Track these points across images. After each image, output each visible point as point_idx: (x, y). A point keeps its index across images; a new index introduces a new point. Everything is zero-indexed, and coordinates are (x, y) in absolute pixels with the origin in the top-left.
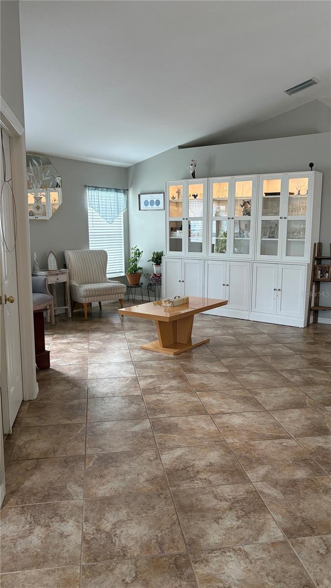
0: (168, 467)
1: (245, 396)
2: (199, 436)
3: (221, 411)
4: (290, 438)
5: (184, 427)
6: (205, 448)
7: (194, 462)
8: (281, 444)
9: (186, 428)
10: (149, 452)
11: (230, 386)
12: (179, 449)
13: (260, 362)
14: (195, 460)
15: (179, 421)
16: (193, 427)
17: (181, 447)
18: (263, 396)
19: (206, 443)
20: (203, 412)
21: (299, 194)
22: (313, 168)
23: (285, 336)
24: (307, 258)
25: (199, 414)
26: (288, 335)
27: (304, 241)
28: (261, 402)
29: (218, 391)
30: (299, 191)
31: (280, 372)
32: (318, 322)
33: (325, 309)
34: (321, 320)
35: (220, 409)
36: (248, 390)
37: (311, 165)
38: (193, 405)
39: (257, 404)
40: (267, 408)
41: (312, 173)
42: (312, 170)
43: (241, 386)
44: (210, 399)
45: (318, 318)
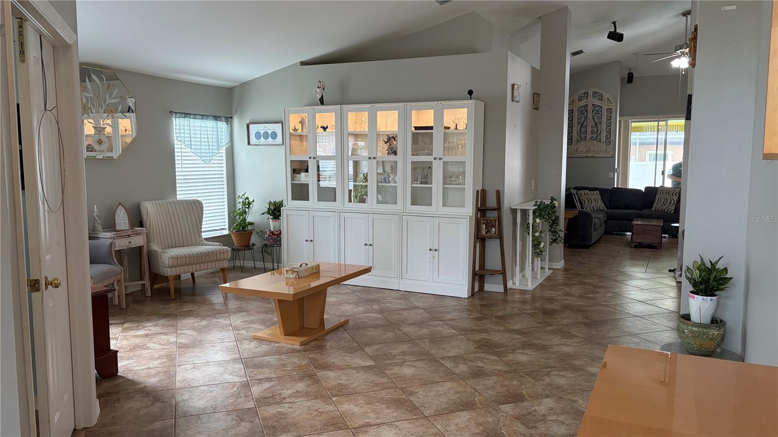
1: (398, 398)
3: (367, 423)
11: (376, 385)
13: (415, 349)
18: (420, 396)
20: (342, 425)
21: (456, 128)
22: (472, 96)
23: (445, 310)
24: (468, 209)
25: (337, 429)
26: (449, 309)
27: (465, 188)
28: (418, 405)
29: (362, 394)
30: (456, 126)
31: (441, 361)
32: (485, 290)
33: (493, 273)
34: (488, 287)
35: (364, 419)
36: (401, 389)
37: (470, 92)
38: (328, 416)
39: (414, 409)
40: (427, 413)
41: (472, 102)
42: (471, 99)
43: (392, 384)
44: (351, 405)
45: (485, 284)
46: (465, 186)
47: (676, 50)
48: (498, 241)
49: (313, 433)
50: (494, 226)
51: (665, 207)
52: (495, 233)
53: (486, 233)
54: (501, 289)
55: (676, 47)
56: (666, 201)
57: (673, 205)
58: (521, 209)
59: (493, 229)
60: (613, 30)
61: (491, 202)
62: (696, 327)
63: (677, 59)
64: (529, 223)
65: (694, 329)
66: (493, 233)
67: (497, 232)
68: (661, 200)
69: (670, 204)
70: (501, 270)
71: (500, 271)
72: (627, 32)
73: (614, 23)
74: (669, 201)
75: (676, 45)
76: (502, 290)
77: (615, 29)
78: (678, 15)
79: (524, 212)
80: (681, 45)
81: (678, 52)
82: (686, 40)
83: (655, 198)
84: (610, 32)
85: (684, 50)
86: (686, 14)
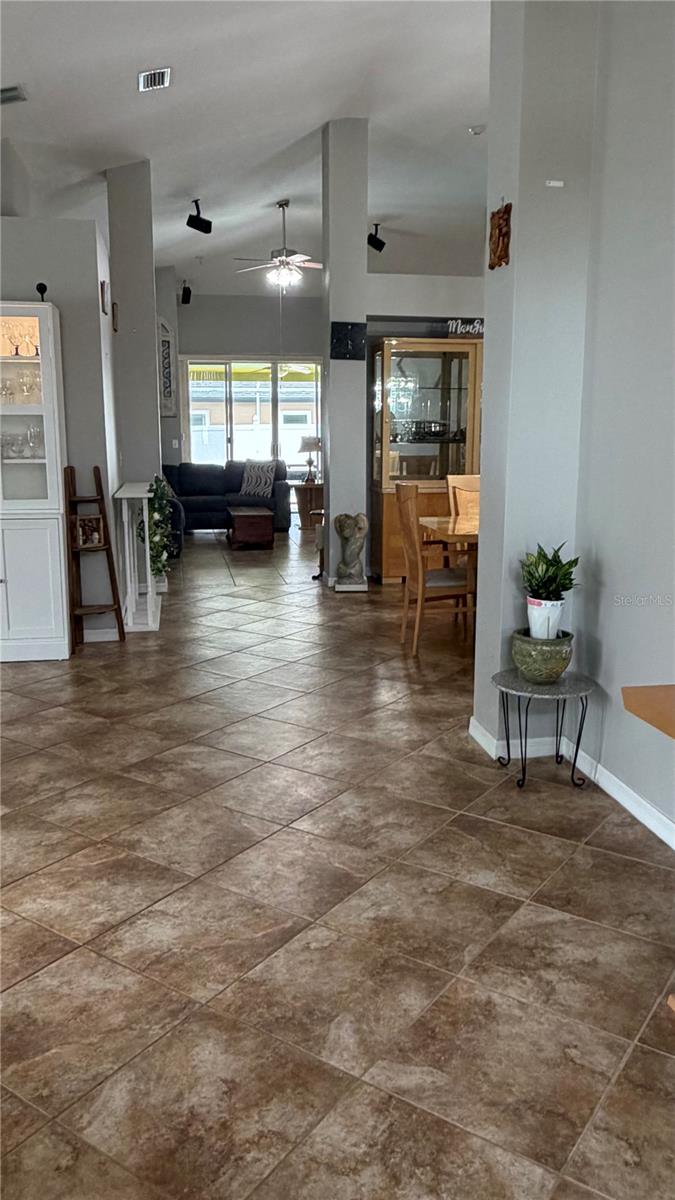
0: (132, 1160)
1: (114, 861)
2: (118, 1019)
3: (103, 924)
4: (308, 926)
5: (53, 1013)
6: (169, 1046)
7: (185, 1105)
8: (308, 948)
9: (63, 1011)
10: (33, 1145)
11: (52, 848)
12: (107, 1085)
13: (59, 766)
14: (181, 1094)
15: (25, 1002)
16: (77, 1003)
17: (107, 1078)
18: (152, 846)
19: (156, 1030)
20: (60, 945)
21: (17, 354)
22: (45, 295)
23: (49, 686)
24: (56, 503)
25: (58, 956)
26: (52, 683)
27: (44, 464)
28: (163, 863)
29: (40, 872)
30: (17, 349)
31: (125, 775)
32: (85, 641)
33: (101, 611)
34: (91, 636)
35: (91, 918)
36: (105, 841)
37: (42, 288)
38: (13, 936)
39: (160, 872)
40: (192, 871)
41: (46, 307)
42: (43, 300)
43: (80, 839)
44: (39, 900)
45: (85, 632)
46: (46, 461)
47: (273, 257)
48: (102, 556)
49: (14, 982)
50: (97, 530)
51: (255, 490)
52: (99, 542)
53: (85, 542)
54: (112, 635)
55: (272, 253)
56: (258, 483)
57: (270, 486)
58: (128, 499)
59: (96, 535)
60: (195, 213)
61: (85, 489)
62: (547, 646)
63: (275, 270)
64: (143, 522)
65: (544, 648)
66: (96, 541)
67: (102, 540)
68: (252, 482)
69: (265, 485)
70: (112, 603)
71: (112, 606)
73: (196, 202)
74: (263, 482)
75: (272, 249)
76: (116, 637)
77: (199, 212)
78: (270, 205)
79: (134, 503)
80: (279, 251)
81: (276, 261)
82: (285, 243)
83: (242, 476)
84: (191, 216)
85: (284, 258)
86: (283, 204)
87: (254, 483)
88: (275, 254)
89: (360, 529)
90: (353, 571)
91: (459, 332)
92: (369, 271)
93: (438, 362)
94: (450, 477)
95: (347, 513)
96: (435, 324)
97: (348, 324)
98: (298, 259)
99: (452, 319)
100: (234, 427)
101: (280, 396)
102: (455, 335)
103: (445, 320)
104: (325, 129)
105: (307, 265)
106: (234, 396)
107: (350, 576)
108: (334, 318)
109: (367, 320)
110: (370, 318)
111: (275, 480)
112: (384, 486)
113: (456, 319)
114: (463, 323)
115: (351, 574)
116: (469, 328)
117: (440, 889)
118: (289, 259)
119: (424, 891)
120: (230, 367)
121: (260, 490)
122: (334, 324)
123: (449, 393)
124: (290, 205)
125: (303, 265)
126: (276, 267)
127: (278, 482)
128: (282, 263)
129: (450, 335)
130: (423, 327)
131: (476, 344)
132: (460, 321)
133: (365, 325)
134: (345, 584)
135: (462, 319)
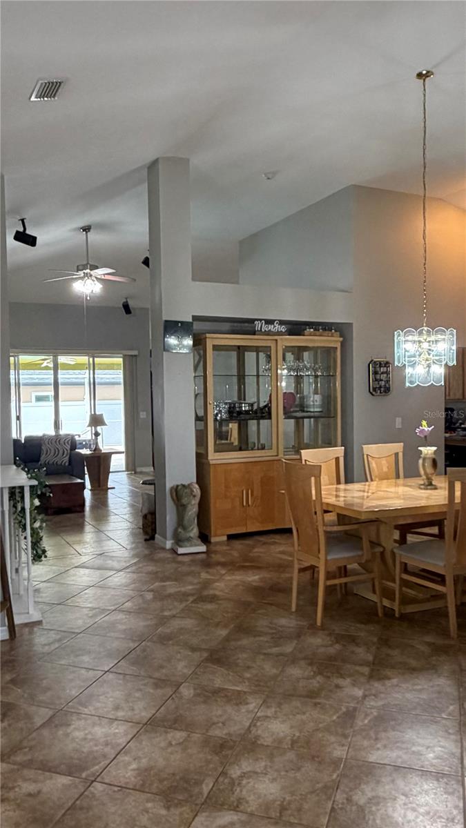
47: (78, 270)
51: (56, 459)
55: (78, 266)
56: (57, 453)
57: (67, 455)
58: (9, 488)
60: (21, 230)
63: (80, 281)
68: (50, 452)
69: (63, 454)
72: (42, 236)
73: (23, 221)
74: (61, 452)
75: (77, 264)
77: (25, 229)
78: (77, 229)
80: (83, 266)
81: (81, 273)
82: (88, 260)
83: (41, 449)
84: (18, 232)
85: (88, 271)
86: (86, 229)
87: (52, 454)
88: (80, 268)
89: (194, 496)
90: (192, 535)
91: (263, 330)
92: (194, 280)
93: (234, 354)
94: (303, 452)
95: (184, 483)
96: (236, 324)
97: (179, 322)
98: (100, 272)
99: (257, 320)
100: (22, 404)
101: (60, 381)
102: (261, 332)
103: (252, 321)
104: (153, 166)
105: (108, 277)
106: (21, 382)
107: (189, 539)
108: (165, 318)
109: (193, 320)
110: (195, 318)
111: (71, 450)
112: (209, 458)
113: (261, 320)
114: (266, 324)
115: (190, 537)
116: (271, 327)
117: (181, 740)
118: (92, 272)
119: (170, 744)
120: (18, 359)
121: (58, 460)
122: (166, 321)
123: (244, 379)
124: (91, 230)
125: (103, 277)
126: (82, 278)
127: (73, 452)
128: (86, 275)
129: (257, 333)
130: (227, 326)
131: (276, 340)
132: (263, 321)
133: (192, 323)
134: (186, 547)
135: (265, 320)
